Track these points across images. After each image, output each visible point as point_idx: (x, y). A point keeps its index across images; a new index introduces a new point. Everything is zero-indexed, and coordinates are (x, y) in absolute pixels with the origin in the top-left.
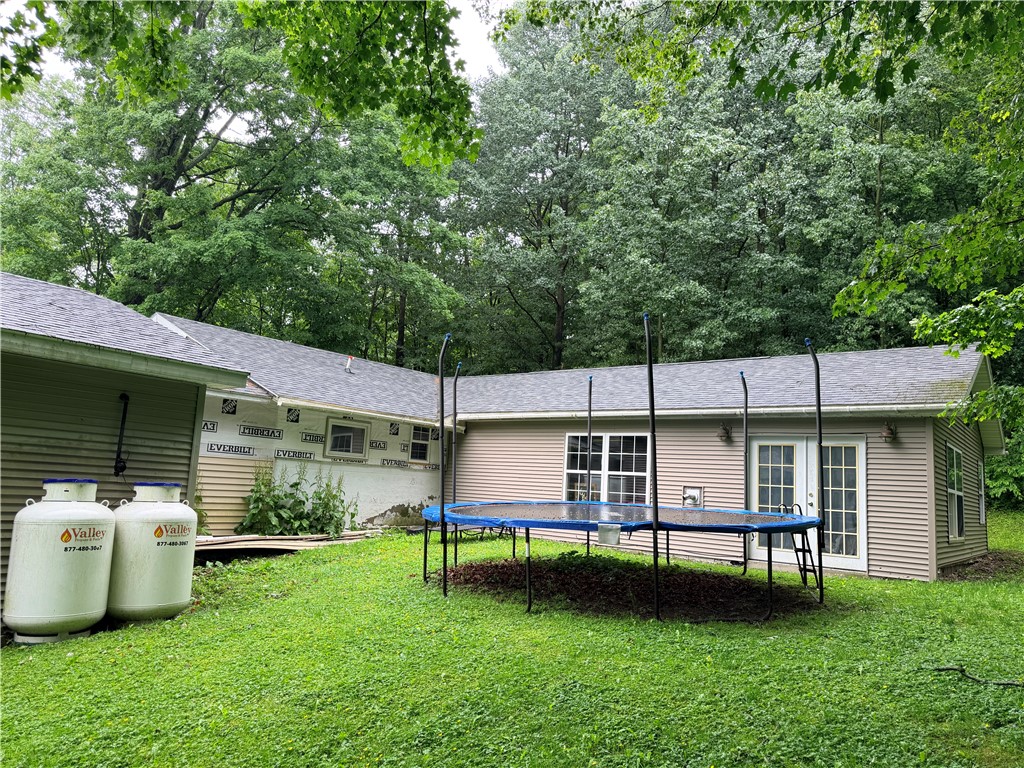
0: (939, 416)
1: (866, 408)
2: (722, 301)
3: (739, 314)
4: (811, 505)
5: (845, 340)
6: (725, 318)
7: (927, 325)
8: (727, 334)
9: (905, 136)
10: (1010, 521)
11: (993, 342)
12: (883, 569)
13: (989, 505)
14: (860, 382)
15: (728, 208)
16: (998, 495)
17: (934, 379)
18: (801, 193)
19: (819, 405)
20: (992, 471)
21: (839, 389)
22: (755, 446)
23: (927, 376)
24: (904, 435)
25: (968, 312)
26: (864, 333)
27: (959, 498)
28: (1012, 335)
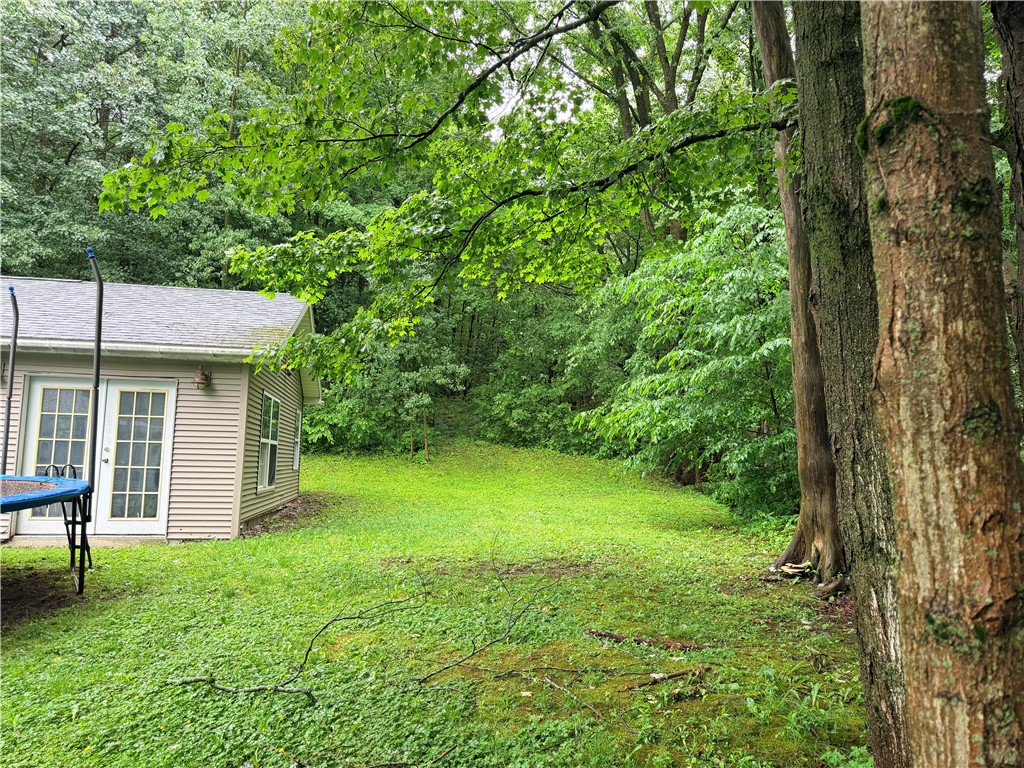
0: (245, 361)
1: (178, 349)
2: (36, 207)
3: (58, 228)
4: (107, 461)
5: (183, 278)
6: (39, 230)
7: (243, 259)
8: (37, 249)
9: (263, 83)
10: (322, 464)
11: (308, 288)
12: (184, 530)
13: (305, 450)
14: (178, 320)
15: (52, 93)
16: (315, 441)
17: (257, 325)
18: (145, 103)
19: (99, 341)
20: (312, 419)
21: (154, 326)
22: (38, 389)
23: (251, 320)
24: (219, 381)
25: (285, 252)
26: (204, 274)
27: (274, 447)
28: (325, 283)
